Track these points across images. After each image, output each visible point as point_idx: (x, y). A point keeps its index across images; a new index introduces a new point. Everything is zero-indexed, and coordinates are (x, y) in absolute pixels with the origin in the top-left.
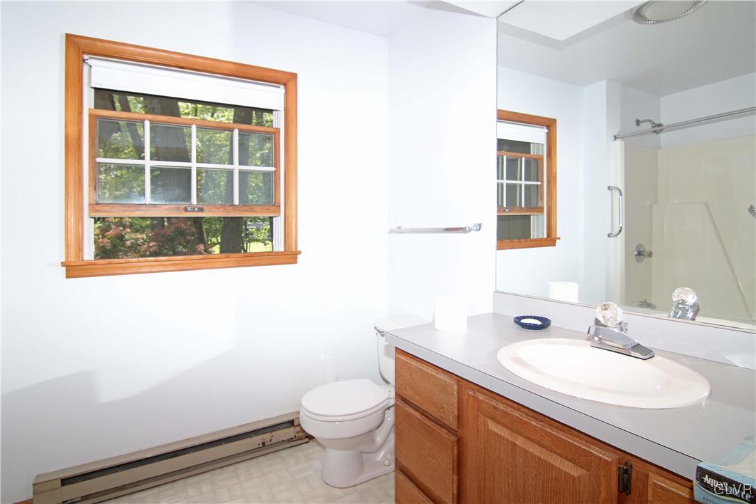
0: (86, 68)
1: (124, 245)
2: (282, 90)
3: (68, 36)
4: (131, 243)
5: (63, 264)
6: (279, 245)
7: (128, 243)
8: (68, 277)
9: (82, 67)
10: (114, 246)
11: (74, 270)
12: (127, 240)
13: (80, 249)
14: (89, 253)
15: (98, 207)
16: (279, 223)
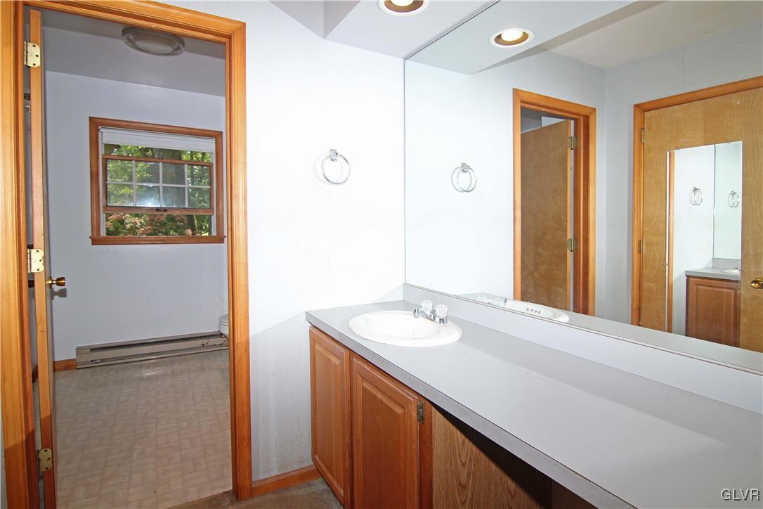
0: (100, 133)
1: (124, 228)
2: (213, 141)
3: (90, 118)
4: (131, 226)
5: (90, 238)
6: (214, 233)
7: (128, 226)
8: (93, 244)
9: (98, 133)
10: (117, 228)
11: (96, 241)
12: (126, 223)
13: (99, 230)
14: (103, 233)
15: (107, 208)
16: (214, 219)
